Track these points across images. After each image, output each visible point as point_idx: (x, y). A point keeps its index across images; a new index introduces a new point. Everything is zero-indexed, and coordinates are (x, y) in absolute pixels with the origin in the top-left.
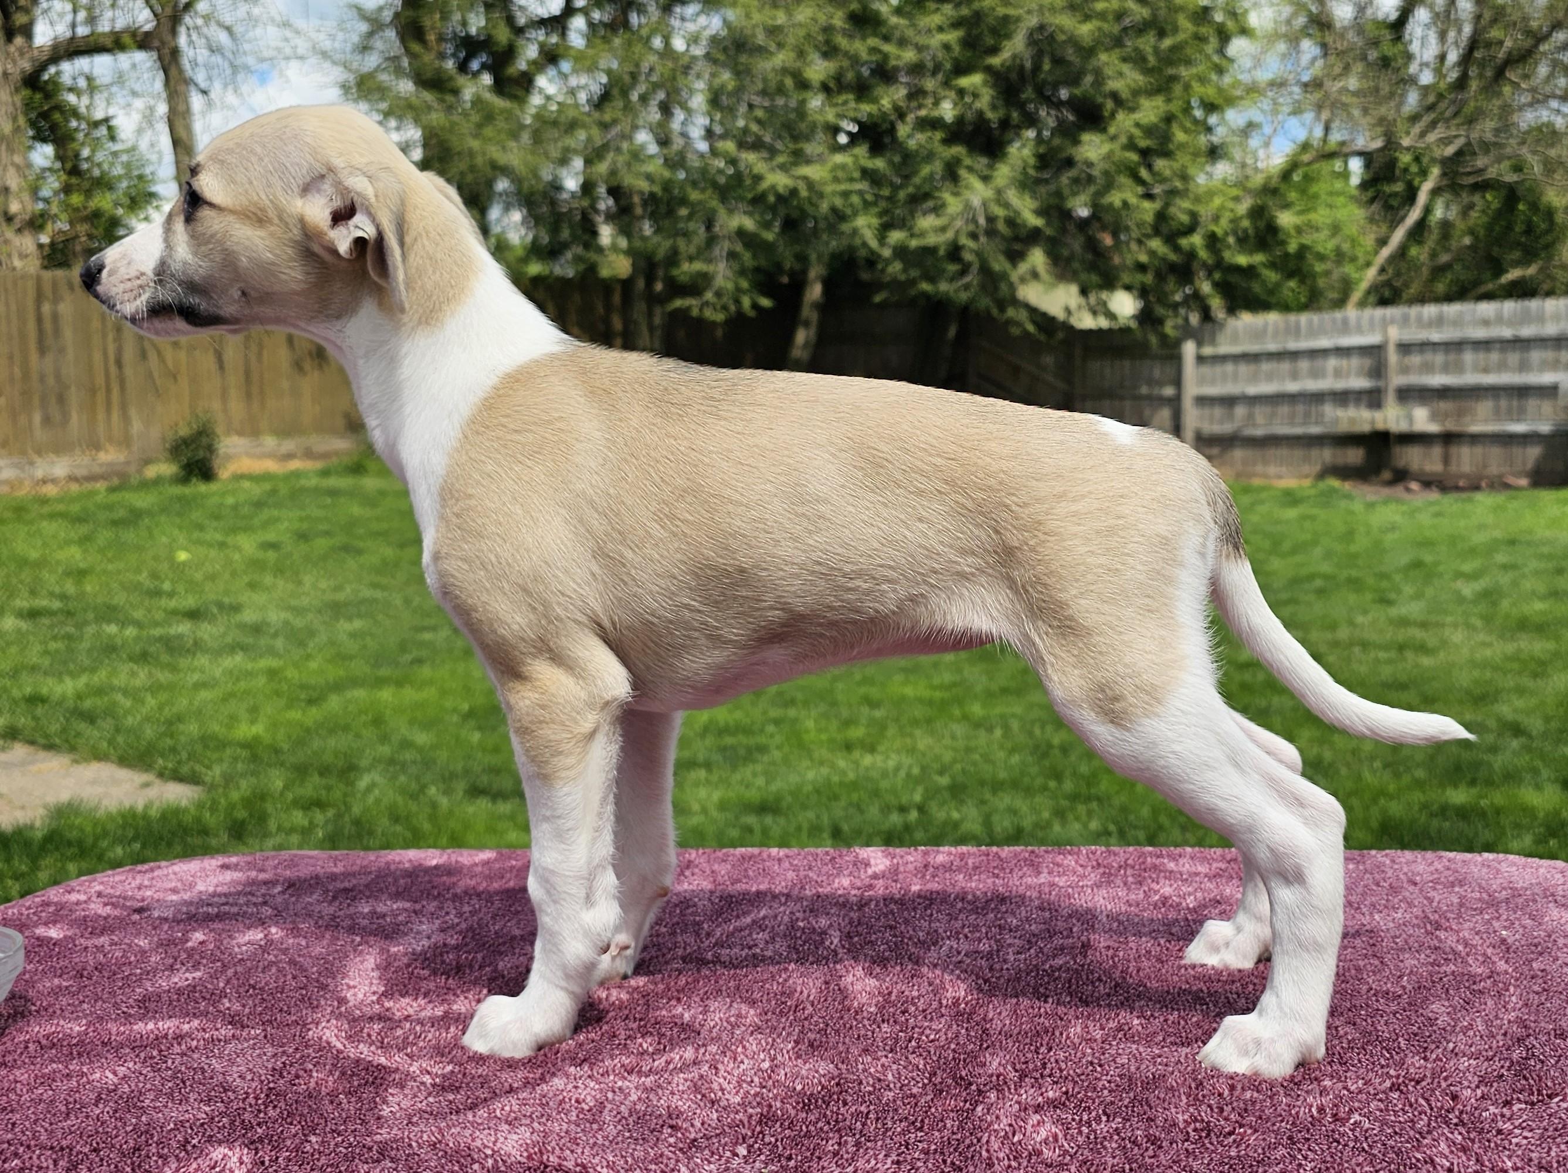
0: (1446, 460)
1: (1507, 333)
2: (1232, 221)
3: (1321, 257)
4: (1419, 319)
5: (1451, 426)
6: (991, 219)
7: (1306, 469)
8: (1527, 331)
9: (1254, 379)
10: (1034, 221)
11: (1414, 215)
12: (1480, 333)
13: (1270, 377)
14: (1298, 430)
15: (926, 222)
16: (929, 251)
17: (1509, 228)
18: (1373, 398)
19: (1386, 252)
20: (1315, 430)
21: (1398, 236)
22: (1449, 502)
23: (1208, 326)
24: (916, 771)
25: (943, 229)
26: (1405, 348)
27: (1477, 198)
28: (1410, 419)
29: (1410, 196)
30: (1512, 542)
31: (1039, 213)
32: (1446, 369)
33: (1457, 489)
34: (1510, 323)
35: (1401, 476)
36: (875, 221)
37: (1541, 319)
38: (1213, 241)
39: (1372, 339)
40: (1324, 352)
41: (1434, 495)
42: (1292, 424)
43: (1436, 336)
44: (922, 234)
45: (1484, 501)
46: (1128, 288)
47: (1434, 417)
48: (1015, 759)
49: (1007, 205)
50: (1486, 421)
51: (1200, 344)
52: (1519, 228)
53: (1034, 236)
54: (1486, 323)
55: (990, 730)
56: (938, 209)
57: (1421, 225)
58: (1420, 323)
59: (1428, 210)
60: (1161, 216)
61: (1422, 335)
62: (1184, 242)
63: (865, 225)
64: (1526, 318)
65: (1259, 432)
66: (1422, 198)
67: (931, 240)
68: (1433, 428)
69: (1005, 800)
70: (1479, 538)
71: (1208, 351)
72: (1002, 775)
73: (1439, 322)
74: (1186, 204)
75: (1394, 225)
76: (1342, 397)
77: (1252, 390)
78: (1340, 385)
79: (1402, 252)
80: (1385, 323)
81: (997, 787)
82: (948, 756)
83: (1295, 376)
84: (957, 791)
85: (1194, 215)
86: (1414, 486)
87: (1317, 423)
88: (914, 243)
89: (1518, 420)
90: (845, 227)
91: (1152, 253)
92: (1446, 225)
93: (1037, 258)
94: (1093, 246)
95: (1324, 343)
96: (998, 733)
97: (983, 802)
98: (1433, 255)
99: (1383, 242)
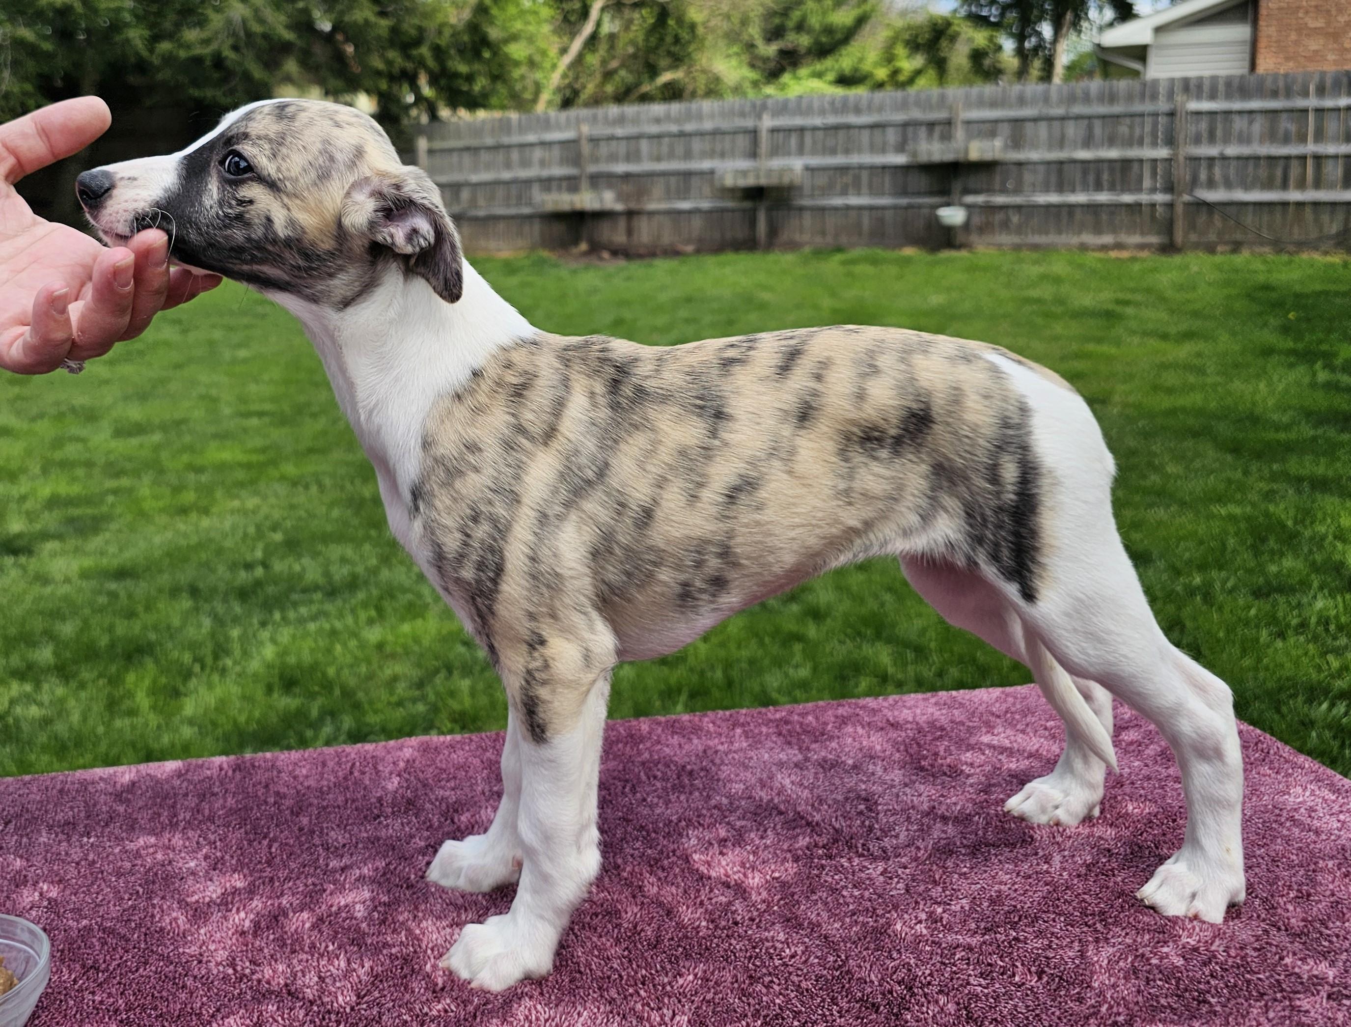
0: (630, 232)
1: (674, 128)
2: (453, 35)
3: (517, 64)
4: (606, 118)
5: (633, 206)
6: (249, 34)
7: (520, 243)
8: (689, 127)
9: (475, 169)
10: (289, 36)
11: (588, 29)
12: (654, 129)
13: (488, 167)
14: (513, 211)
15: (191, 35)
16: (198, 60)
17: (662, 39)
18: (572, 184)
19: (567, 59)
20: (526, 210)
21: (577, 45)
22: (635, 268)
23: (436, 124)
24: (252, 530)
25: (206, 42)
26: (594, 141)
27: (636, 15)
28: (601, 200)
29: (585, 13)
30: (689, 300)
31: (288, 27)
32: (628, 158)
33: (640, 256)
34: (677, 121)
35: (595, 248)
36: (146, 33)
37: (700, 117)
38: (438, 52)
39: (569, 135)
40: (532, 145)
41: (622, 263)
42: (508, 206)
43: (619, 132)
44: (188, 47)
45: (662, 267)
46: (368, 92)
47: (620, 197)
48: (336, 513)
49: (261, 21)
50: (660, 200)
51: (430, 139)
52: (669, 39)
53: (286, 48)
54: (658, 121)
55: (307, 487)
56: (202, 23)
57: (593, 38)
58: (607, 122)
59: (599, 24)
60: (395, 31)
61: (608, 131)
62: (415, 52)
63: (136, 36)
64: (689, 116)
65: (481, 213)
66: (594, 13)
67: (198, 51)
68: (619, 207)
69: (335, 551)
70: (663, 297)
71: (438, 145)
72: (329, 528)
73: (621, 120)
74: (416, 21)
75: (573, 35)
76: (547, 183)
77: (475, 178)
78: (545, 173)
79: (579, 59)
80: (578, 121)
81: (326, 538)
82: (276, 515)
83: (508, 165)
84: (292, 546)
85: (421, 29)
86: (606, 255)
87: (526, 204)
88: (183, 54)
89: (685, 199)
90: (118, 38)
91: (389, 63)
92: (612, 37)
93: (291, 66)
94: (339, 57)
95: (531, 138)
96: (314, 489)
97: (319, 554)
98: (604, 62)
99: (564, 51)
